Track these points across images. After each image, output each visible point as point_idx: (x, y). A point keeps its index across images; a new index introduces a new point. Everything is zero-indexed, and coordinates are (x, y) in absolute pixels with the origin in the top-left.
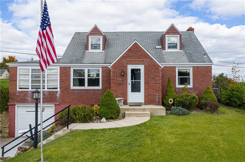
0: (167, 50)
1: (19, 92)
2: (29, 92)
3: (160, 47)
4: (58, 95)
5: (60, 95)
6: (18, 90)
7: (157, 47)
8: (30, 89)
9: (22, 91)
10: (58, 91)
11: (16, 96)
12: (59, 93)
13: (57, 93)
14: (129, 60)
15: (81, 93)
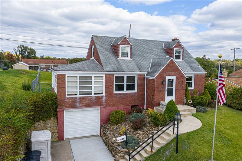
1: (68, 98)
2: (78, 98)
3: (169, 57)
4: (104, 99)
5: (105, 99)
6: (67, 96)
7: (167, 57)
8: (78, 95)
9: (71, 97)
10: (103, 96)
11: (65, 102)
12: (104, 97)
13: (103, 98)
14: (167, 72)
15: (122, 96)
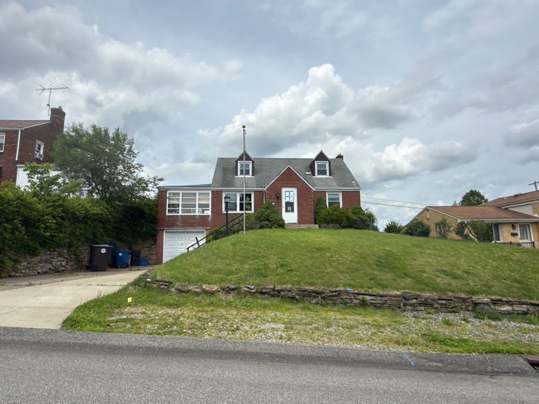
0: (317, 176)
1: (169, 217)
2: (179, 217)
3: (310, 173)
5: (211, 219)
6: (167, 214)
7: (307, 173)
8: (180, 214)
9: (172, 216)
11: (165, 220)
13: (209, 217)
14: (283, 183)
